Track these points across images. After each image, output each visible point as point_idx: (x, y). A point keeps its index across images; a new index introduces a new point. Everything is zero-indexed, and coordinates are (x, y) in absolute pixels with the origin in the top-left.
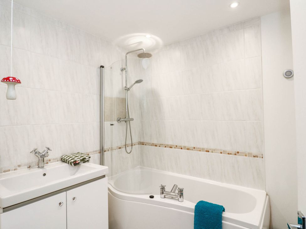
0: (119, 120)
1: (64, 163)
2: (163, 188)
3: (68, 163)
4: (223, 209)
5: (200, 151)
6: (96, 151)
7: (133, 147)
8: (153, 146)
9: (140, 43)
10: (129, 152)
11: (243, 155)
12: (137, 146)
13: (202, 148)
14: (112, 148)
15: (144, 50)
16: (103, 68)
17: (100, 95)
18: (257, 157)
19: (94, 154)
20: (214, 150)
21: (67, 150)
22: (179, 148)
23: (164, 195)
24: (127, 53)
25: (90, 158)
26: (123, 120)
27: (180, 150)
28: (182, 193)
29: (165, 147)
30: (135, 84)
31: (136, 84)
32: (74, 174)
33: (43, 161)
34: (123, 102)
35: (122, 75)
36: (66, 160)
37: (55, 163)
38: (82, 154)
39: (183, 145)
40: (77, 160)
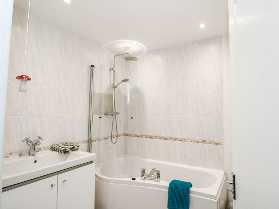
0: (106, 114)
1: (54, 151)
2: (143, 172)
3: (59, 151)
4: (190, 185)
5: (175, 140)
6: (84, 141)
7: (118, 138)
8: (136, 137)
9: (127, 48)
10: (114, 142)
11: (208, 143)
12: (122, 137)
13: (177, 138)
14: (99, 138)
15: (131, 54)
16: (94, 68)
17: (90, 91)
18: (218, 144)
19: (82, 144)
20: (186, 139)
21: (57, 140)
22: (158, 139)
23: (144, 177)
24: (116, 56)
25: (78, 146)
26: (110, 113)
27: (159, 140)
28: (159, 175)
29: (147, 137)
30: (121, 82)
31: (123, 83)
32: (65, 160)
33: (34, 150)
34: (111, 97)
35: (110, 74)
36: (56, 149)
37: (45, 151)
38: (71, 143)
39: (161, 135)
40: (67, 148)
